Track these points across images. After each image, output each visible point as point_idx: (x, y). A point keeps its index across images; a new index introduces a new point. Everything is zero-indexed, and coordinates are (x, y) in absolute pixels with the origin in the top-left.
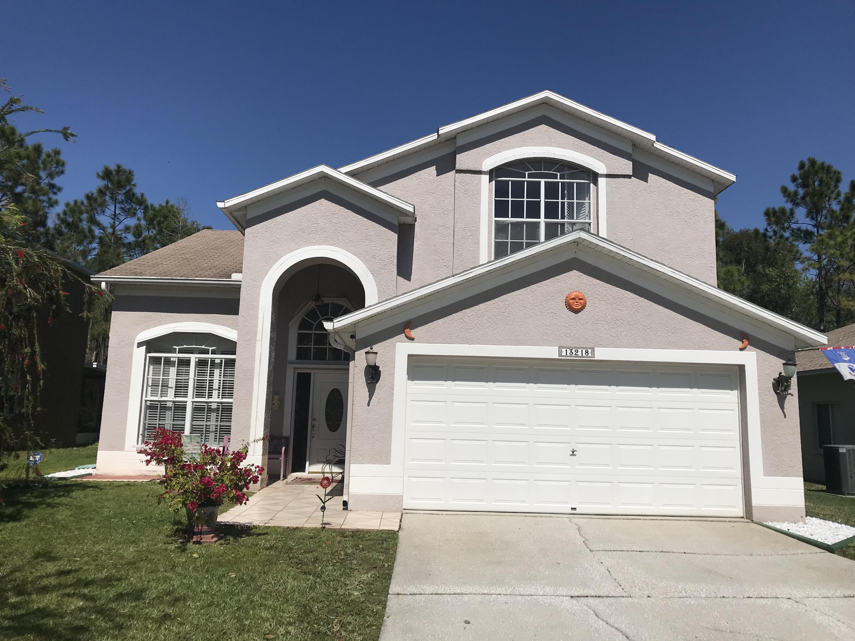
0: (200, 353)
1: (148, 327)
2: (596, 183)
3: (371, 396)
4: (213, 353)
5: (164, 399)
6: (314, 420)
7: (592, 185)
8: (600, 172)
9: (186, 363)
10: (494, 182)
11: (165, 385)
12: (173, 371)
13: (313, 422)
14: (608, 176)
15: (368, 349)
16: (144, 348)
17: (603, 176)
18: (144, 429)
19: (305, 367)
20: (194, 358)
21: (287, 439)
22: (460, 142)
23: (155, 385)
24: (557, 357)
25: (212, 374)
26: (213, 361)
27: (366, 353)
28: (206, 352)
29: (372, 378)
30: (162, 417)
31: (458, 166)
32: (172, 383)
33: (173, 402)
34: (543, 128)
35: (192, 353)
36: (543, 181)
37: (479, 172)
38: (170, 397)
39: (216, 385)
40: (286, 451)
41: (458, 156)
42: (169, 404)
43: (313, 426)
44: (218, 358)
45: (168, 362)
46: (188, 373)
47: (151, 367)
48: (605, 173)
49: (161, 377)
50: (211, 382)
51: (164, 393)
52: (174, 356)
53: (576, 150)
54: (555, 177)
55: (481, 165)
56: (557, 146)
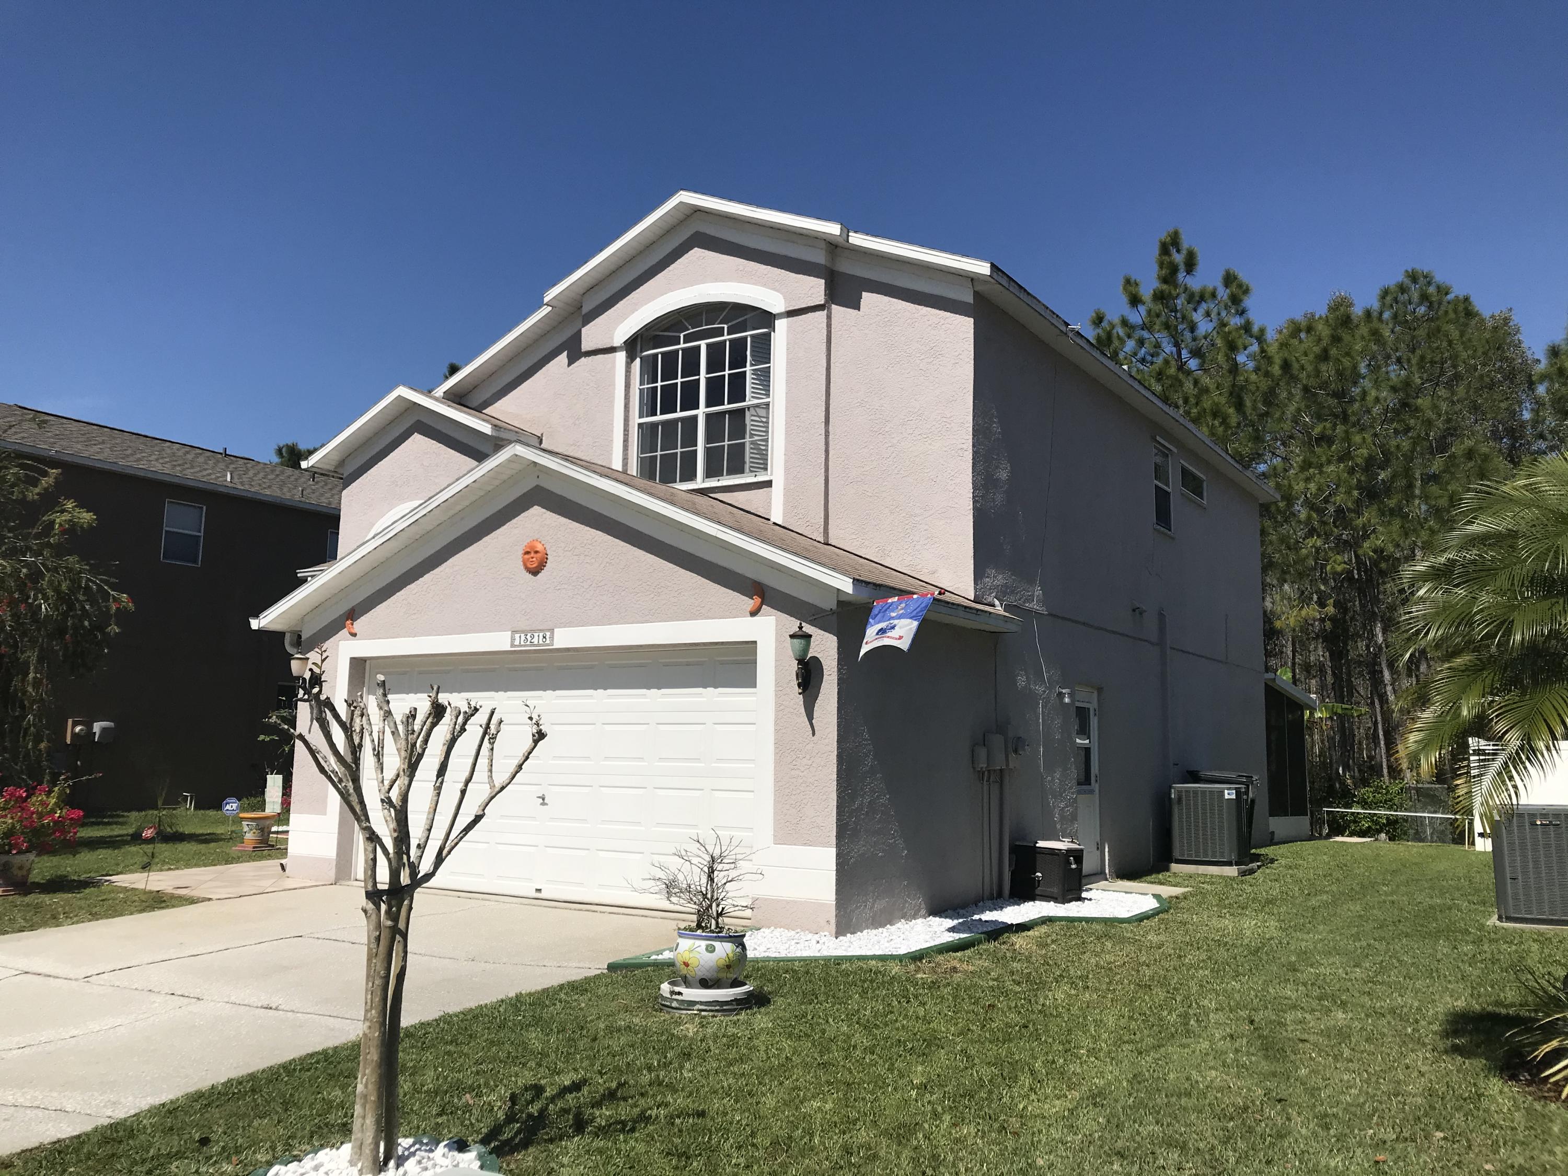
2: (775, 331)
7: (771, 334)
8: (774, 311)
10: (638, 360)
14: (791, 314)
17: (780, 315)
22: (586, 307)
24: (508, 648)
31: (586, 348)
34: (696, 253)
36: (703, 344)
37: (612, 350)
41: (583, 331)
48: (784, 310)
53: (740, 280)
54: (720, 332)
55: (612, 339)
56: (716, 280)
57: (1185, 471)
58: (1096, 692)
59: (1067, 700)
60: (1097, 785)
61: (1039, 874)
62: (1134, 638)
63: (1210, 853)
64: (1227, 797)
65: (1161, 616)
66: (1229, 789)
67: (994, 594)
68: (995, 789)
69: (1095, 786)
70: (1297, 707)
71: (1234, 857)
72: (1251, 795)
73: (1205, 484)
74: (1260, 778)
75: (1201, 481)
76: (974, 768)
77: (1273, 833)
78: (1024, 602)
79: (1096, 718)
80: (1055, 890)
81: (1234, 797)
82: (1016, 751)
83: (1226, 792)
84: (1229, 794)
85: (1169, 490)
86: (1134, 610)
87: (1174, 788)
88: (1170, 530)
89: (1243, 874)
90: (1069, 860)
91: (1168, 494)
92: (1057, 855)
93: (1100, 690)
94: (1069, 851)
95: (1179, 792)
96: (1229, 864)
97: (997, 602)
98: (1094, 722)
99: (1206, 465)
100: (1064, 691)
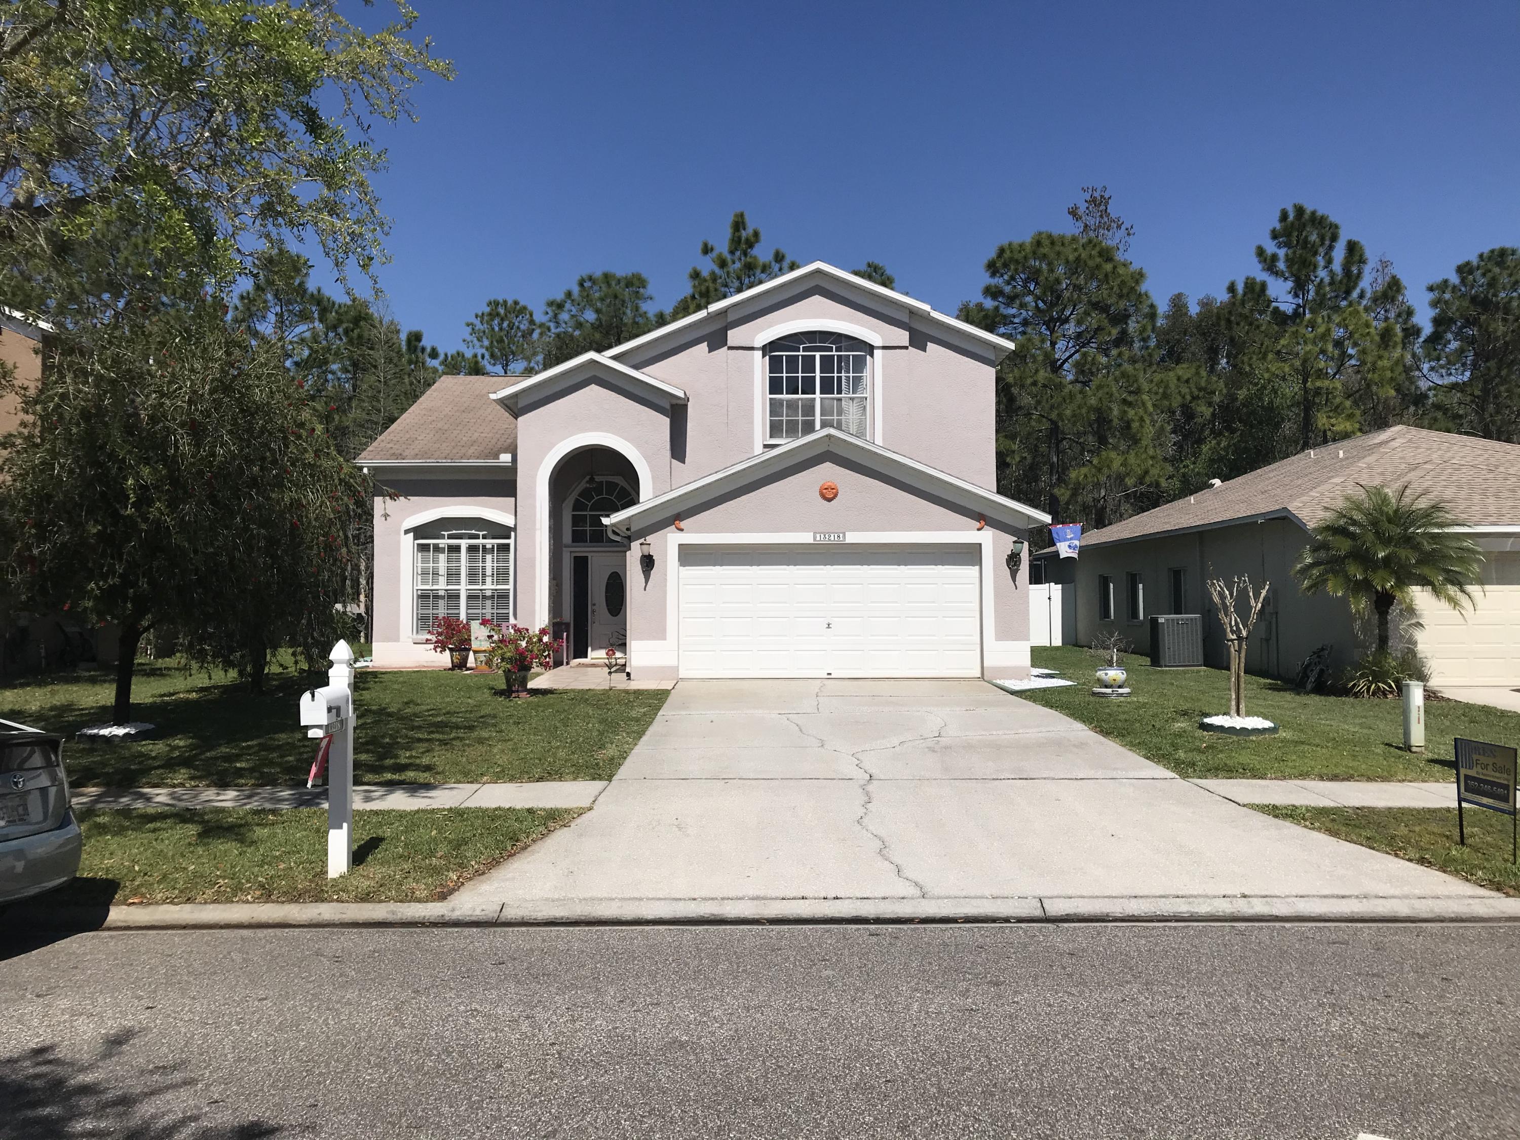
0: (470, 538)
1: (414, 513)
2: (872, 355)
3: (647, 582)
4: (484, 537)
5: (435, 587)
6: (594, 605)
7: (868, 357)
8: (875, 344)
9: (457, 549)
10: (767, 357)
11: (436, 574)
12: (442, 557)
13: (594, 607)
14: (884, 348)
15: (642, 540)
16: (412, 534)
17: (878, 348)
18: (418, 619)
19: (581, 550)
20: (464, 543)
21: (568, 625)
22: (731, 317)
23: (425, 573)
24: (812, 542)
25: (484, 561)
26: (484, 546)
27: (641, 544)
28: (477, 537)
29: (647, 566)
30: (435, 607)
31: (730, 343)
32: (442, 571)
33: (446, 590)
34: (817, 299)
35: (461, 538)
36: (818, 355)
37: (752, 349)
38: (442, 585)
39: (489, 572)
40: (567, 636)
41: (729, 332)
42: (441, 593)
43: (593, 612)
44: (489, 543)
45: (437, 549)
46: (458, 560)
47: (420, 554)
48: (881, 345)
49: (431, 565)
50: (484, 568)
51: (435, 582)
52: (443, 543)
53: (851, 321)
54: (831, 349)
55: (753, 341)
56: (832, 318)
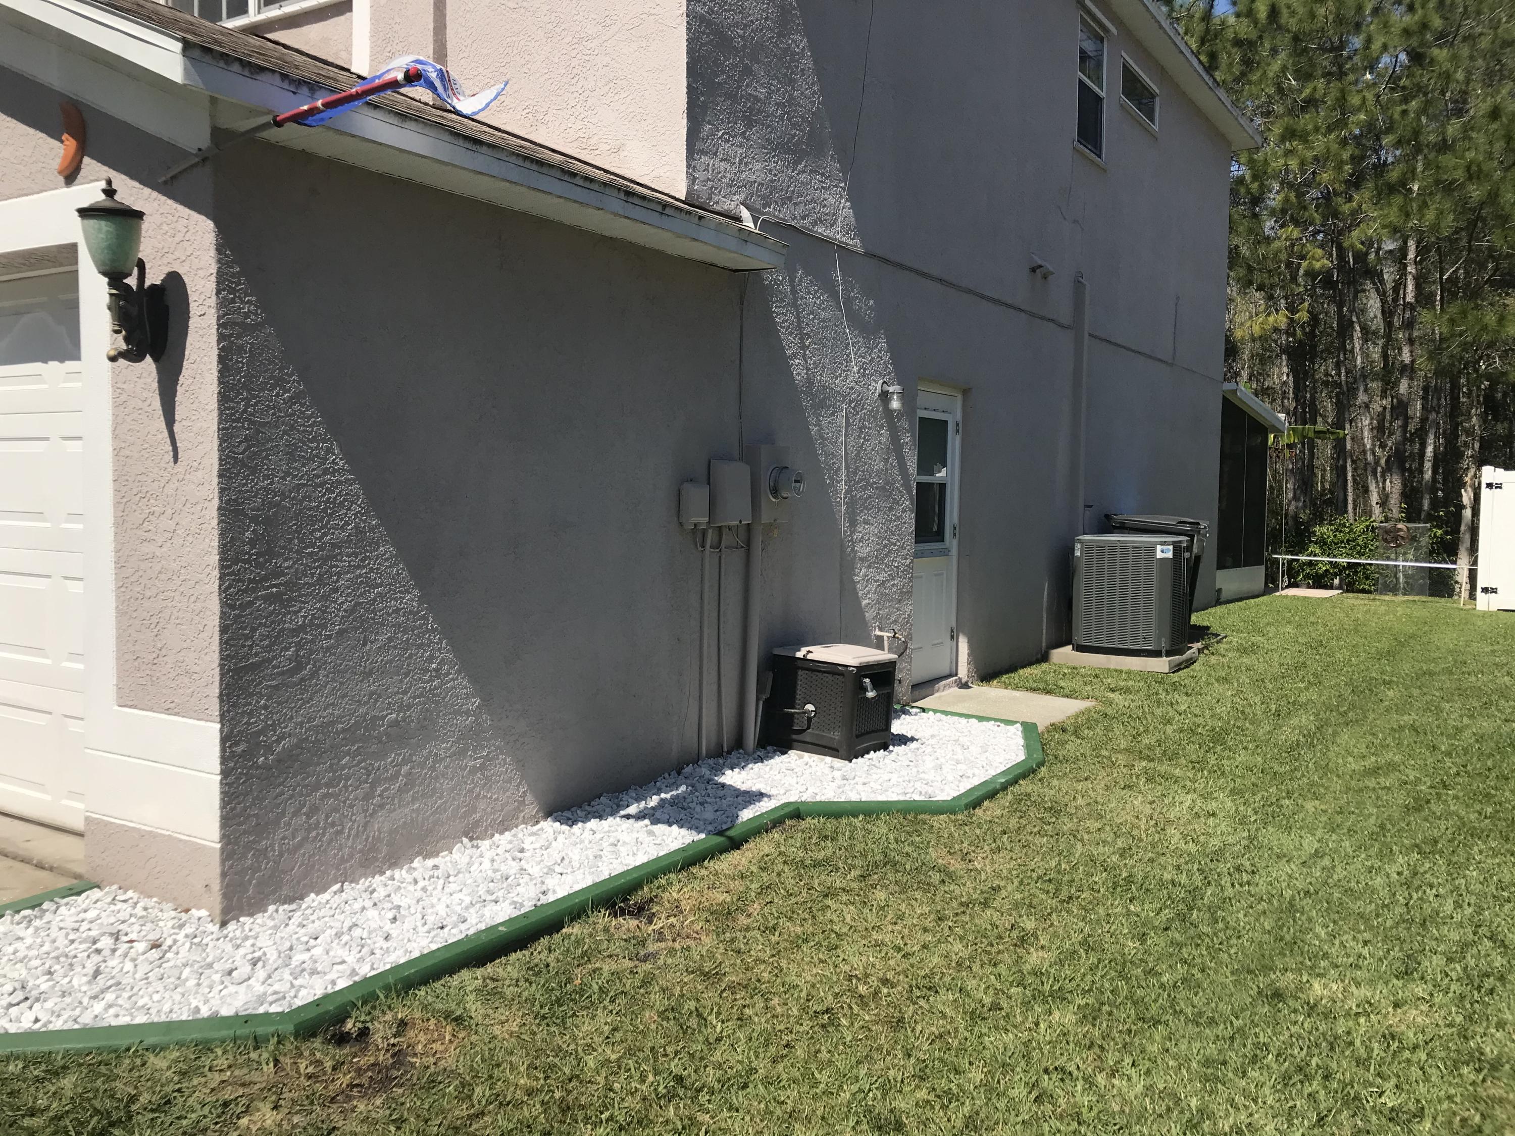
57: (1127, 71)
58: (960, 397)
59: (895, 404)
60: (955, 542)
61: (810, 707)
62: (1032, 315)
63: (1129, 639)
64: (1159, 555)
65: (1078, 284)
66: (1163, 543)
67: (741, 197)
68: (734, 561)
69: (951, 542)
70: (1260, 429)
71: (1164, 645)
72: (1195, 550)
73: (1157, 100)
74: (1208, 525)
75: (1153, 96)
76: (681, 524)
77: (1219, 591)
78: (815, 223)
79: (958, 439)
80: (836, 736)
81: (1170, 555)
82: (775, 491)
83: (1159, 548)
84: (1164, 552)
85: (1103, 94)
86: (1033, 270)
87: (1080, 541)
88: (1100, 156)
89: (1177, 668)
90: (861, 683)
91: (1099, 100)
92: (841, 674)
93: (965, 392)
94: (865, 670)
95: (1088, 547)
96: (1156, 654)
97: (745, 214)
98: (954, 443)
99: (1161, 72)
100: (891, 389)
